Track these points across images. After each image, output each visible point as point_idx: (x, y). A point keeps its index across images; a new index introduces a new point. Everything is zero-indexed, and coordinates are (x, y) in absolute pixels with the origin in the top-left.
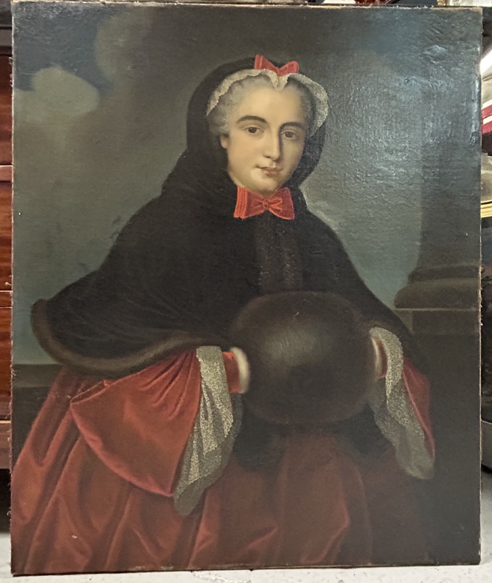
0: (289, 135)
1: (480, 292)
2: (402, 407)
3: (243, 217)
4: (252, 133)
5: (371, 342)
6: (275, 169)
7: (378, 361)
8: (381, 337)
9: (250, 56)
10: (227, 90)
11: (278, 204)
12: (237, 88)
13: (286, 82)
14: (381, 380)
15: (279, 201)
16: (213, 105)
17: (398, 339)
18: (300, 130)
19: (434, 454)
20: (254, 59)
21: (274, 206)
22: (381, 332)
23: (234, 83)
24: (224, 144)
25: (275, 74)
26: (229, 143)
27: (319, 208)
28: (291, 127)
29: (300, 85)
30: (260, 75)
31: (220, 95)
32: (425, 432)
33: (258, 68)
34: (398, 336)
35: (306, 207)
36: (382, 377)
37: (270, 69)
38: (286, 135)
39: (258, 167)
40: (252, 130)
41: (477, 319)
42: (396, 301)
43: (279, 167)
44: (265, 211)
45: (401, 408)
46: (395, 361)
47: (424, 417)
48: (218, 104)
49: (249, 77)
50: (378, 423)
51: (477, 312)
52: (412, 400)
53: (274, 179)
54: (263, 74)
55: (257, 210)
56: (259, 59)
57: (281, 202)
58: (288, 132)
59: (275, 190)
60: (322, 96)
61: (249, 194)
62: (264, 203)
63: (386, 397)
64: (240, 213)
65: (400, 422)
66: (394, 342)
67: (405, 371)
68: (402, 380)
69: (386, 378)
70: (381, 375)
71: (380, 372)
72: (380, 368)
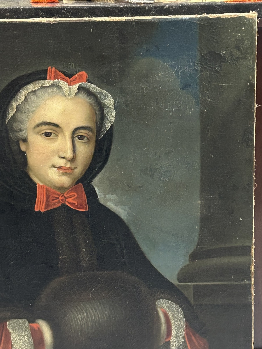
0: (81, 138)
1: (253, 267)
3: (43, 210)
4: (47, 138)
5: (157, 312)
6: (70, 168)
7: (164, 327)
8: (165, 307)
9: (43, 68)
10: (23, 100)
11: (73, 198)
12: (33, 98)
13: (77, 91)
14: (166, 342)
15: (75, 195)
16: (11, 113)
17: (181, 309)
18: (91, 134)
20: (46, 71)
21: (70, 200)
22: (166, 303)
23: (29, 92)
24: (23, 148)
25: (66, 83)
26: (28, 147)
27: (110, 200)
28: (83, 131)
29: (89, 93)
30: (53, 85)
31: (18, 104)
33: (50, 78)
34: (181, 306)
35: (98, 200)
36: (167, 340)
37: (61, 80)
38: (78, 138)
39: (54, 166)
40: (48, 135)
41: (250, 291)
42: (178, 278)
43: (73, 167)
44: (62, 205)
46: (178, 327)
48: (15, 112)
49: (42, 87)
51: (250, 285)
53: (69, 177)
54: (55, 84)
55: (54, 204)
56: (51, 71)
57: (76, 196)
58: (79, 135)
59: (70, 186)
60: (109, 101)
61: (47, 190)
62: (61, 198)
64: (40, 207)
66: (177, 311)
67: (187, 334)
68: (185, 342)
69: (171, 341)
70: (166, 339)
71: (165, 337)
72: (166, 333)
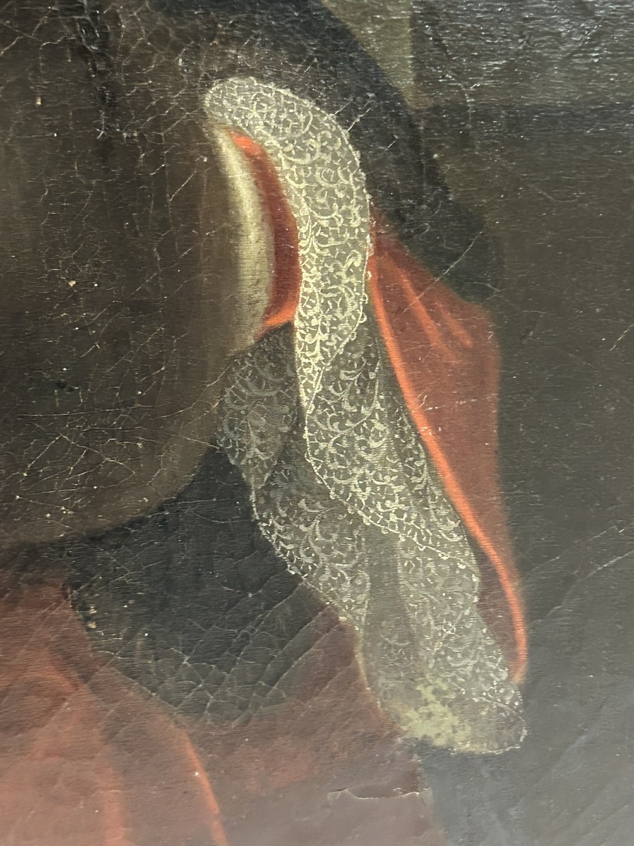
2: (377, 450)
8: (259, 128)
14: (271, 333)
17: (345, 135)
19: (522, 648)
22: (261, 101)
32: (482, 558)
34: (344, 119)
36: (277, 321)
45: (369, 457)
46: (332, 242)
47: (470, 485)
50: (272, 529)
52: (419, 419)
63: (299, 411)
65: (367, 520)
66: (323, 149)
67: (384, 285)
68: (371, 327)
69: (297, 323)
70: (268, 311)
71: (263, 298)
72: (267, 278)
